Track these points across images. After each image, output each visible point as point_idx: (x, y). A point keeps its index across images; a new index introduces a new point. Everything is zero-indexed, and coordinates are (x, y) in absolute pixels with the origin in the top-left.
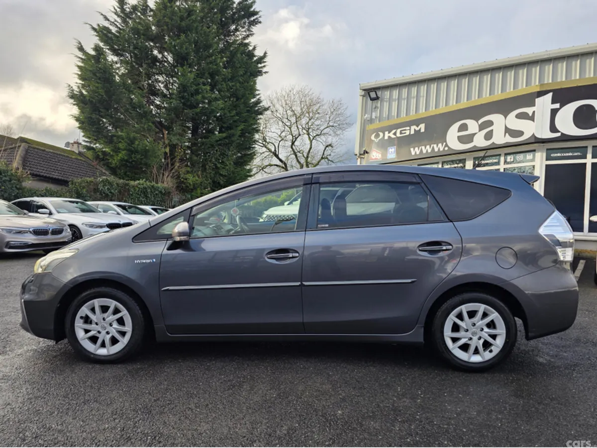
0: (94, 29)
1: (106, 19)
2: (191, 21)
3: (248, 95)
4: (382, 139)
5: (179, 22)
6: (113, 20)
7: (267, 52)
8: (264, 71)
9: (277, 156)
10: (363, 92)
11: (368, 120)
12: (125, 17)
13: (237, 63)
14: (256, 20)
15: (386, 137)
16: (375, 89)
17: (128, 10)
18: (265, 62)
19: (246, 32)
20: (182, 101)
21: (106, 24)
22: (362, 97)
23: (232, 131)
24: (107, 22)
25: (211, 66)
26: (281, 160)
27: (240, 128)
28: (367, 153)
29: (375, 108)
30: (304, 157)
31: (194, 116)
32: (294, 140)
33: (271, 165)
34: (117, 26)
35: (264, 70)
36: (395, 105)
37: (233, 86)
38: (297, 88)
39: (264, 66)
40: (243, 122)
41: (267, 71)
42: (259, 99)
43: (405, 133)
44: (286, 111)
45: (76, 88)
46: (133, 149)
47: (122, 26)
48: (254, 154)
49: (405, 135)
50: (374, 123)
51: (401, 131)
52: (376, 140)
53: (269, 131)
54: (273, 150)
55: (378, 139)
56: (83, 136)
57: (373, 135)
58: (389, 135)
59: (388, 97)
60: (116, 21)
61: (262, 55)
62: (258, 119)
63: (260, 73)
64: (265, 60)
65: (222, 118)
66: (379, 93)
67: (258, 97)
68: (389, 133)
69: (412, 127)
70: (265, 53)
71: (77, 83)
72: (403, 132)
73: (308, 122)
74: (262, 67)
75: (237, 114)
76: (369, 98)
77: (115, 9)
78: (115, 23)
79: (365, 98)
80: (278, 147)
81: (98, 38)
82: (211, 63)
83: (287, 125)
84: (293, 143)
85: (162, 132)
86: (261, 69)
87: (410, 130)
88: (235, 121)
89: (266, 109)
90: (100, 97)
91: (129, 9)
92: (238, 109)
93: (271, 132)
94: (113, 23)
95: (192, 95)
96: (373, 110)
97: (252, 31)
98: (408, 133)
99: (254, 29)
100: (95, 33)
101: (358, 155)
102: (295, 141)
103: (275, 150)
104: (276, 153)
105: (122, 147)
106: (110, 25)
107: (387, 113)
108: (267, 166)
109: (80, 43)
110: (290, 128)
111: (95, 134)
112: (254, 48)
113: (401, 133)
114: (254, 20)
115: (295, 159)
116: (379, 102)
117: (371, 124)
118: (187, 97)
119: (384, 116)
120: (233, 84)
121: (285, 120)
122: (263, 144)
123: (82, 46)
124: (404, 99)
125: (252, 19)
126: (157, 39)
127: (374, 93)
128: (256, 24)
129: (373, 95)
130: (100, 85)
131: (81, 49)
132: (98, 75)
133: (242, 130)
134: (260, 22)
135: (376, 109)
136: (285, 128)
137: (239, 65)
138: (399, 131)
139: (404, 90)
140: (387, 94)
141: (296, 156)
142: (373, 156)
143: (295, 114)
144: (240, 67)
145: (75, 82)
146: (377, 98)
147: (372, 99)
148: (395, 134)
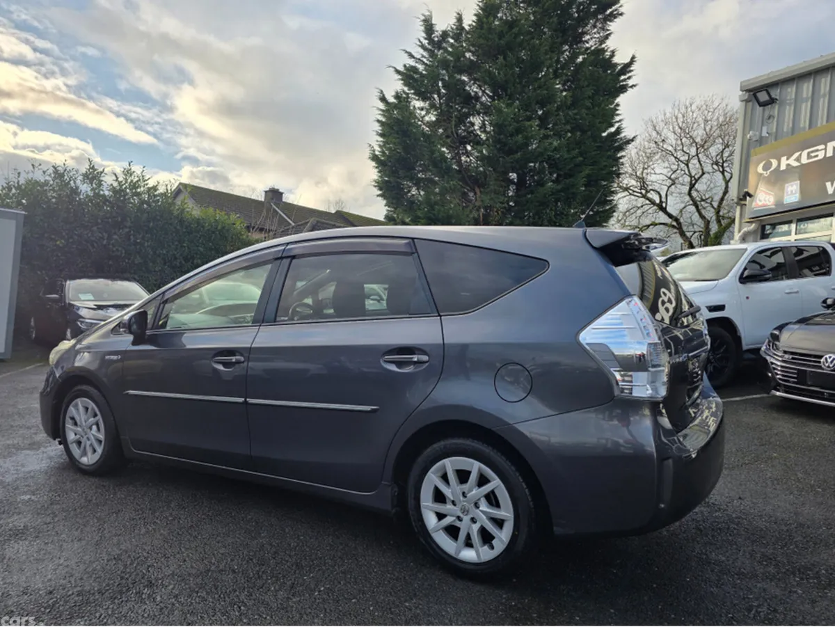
0: (398, 72)
1: (411, 56)
2: (513, 35)
3: (598, 125)
4: (775, 169)
5: (497, 40)
6: (419, 57)
7: (636, 56)
8: (630, 85)
9: (664, 210)
10: (747, 94)
11: (757, 141)
12: (433, 49)
13: (584, 81)
14: (615, 13)
15: (783, 167)
16: (766, 87)
17: (436, 39)
18: (632, 71)
19: (599, 33)
20: (498, 146)
21: (411, 62)
22: (744, 103)
23: (571, 179)
24: (413, 60)
25: (539, 91)
26: (670, 216)
27: (583, 174)
28: (750, 196)
29: (769, 118)
30: (713, 207)
31: (514, 165)
32: (693, 182)
33: (654, 224)
34: (424, 63)
35: (630, 82)
36: (805, 109)
37: (576, 114)
38: (698, 102)
39: (629, 78)
40: (590, 165)
41: (634, 83)
42: (618, 128)
43: (817, 156)
44: (681, 140)
45: (377, 148)
46: (432, 216)
47: (430, 61)
48: (613, 210)
49: (816, 159)
50: (766, 143)
51: (809, 153)
52: (765, 172)
53: (651, 173)
54: (658, 201)
55: (768, 172)
56: (385, 206)
57: (761, 165)
58: (788, 162)
59: (793, 96)
60: (423, 56)
61: (627, 60)
62: (621, 158)
63: (623, 89)
64: (632, 69)
65: (556, 163)
66: (775, 93)
67: (617, 125)
68: (788, 159)
69: (828, 144)
70: (633, 57)
71: (377, 141)
72: (813, 155)
73: (722, 152)
74: (625, 80)
75: (581, 154)
76: (757, 104)
77: (420, 42)
78: (422, 59)
79: (750, 104)
80: (666, 195)
81: (402, 82)
82: (540, 87)
83: (681, 161)
84: (692, 186)
85: (474, 190)
86: (624, 83)
87: (825, 149)
88: (576, 166)
89: (629, 142)
90: (398, 155)
91: (438, 37)
92: (582, 147)
93: (655, 174)
94: (419, 59)
95: (512, 135)
96: (765, 123)
97: (608, 30)
98: (821, 155)
99: (613, 26)
100: (400, 77)
101: (736, 200)
102: (695, 184)
103: (661, 201)
104: (662, 206)
105: (421, 215)
106: (416, 62)
107: (791, 125)
108: (648, 226)
109: (382, 92)
110: (687, 165)
111: (394, 201)
112: (613, 55)
113: (809, 157)
114: (611, 13)
115: (697, 214)
116: (777, 107)
117: (760, 146)
118: (504, 140)
119: (785, 130)
120: (575, 111)
121: (679, 154)
122: (641, 193)
123: (384, 95)
124: (824, 95)
125: (608, 12)
126: (470, 68)
127: (765, 92)
128: (615, 18)
129: (763, 96)
130: (398, 140)
131: (383, 99)
132: (395, 128)
133: (588, 176)
134: (621, 14)
135: (771, 120)
136: (678, 165)
137: (586, 83)
138: (805, 153)
139: (823, 80)
140: (791, 91)
141: (697, 207)
142: (760, 201)
143: (694, 141)
144: (588, 86)
145: (375, 141)
146: (772, 101)
147: (763, 105)
148: (798, 159)
